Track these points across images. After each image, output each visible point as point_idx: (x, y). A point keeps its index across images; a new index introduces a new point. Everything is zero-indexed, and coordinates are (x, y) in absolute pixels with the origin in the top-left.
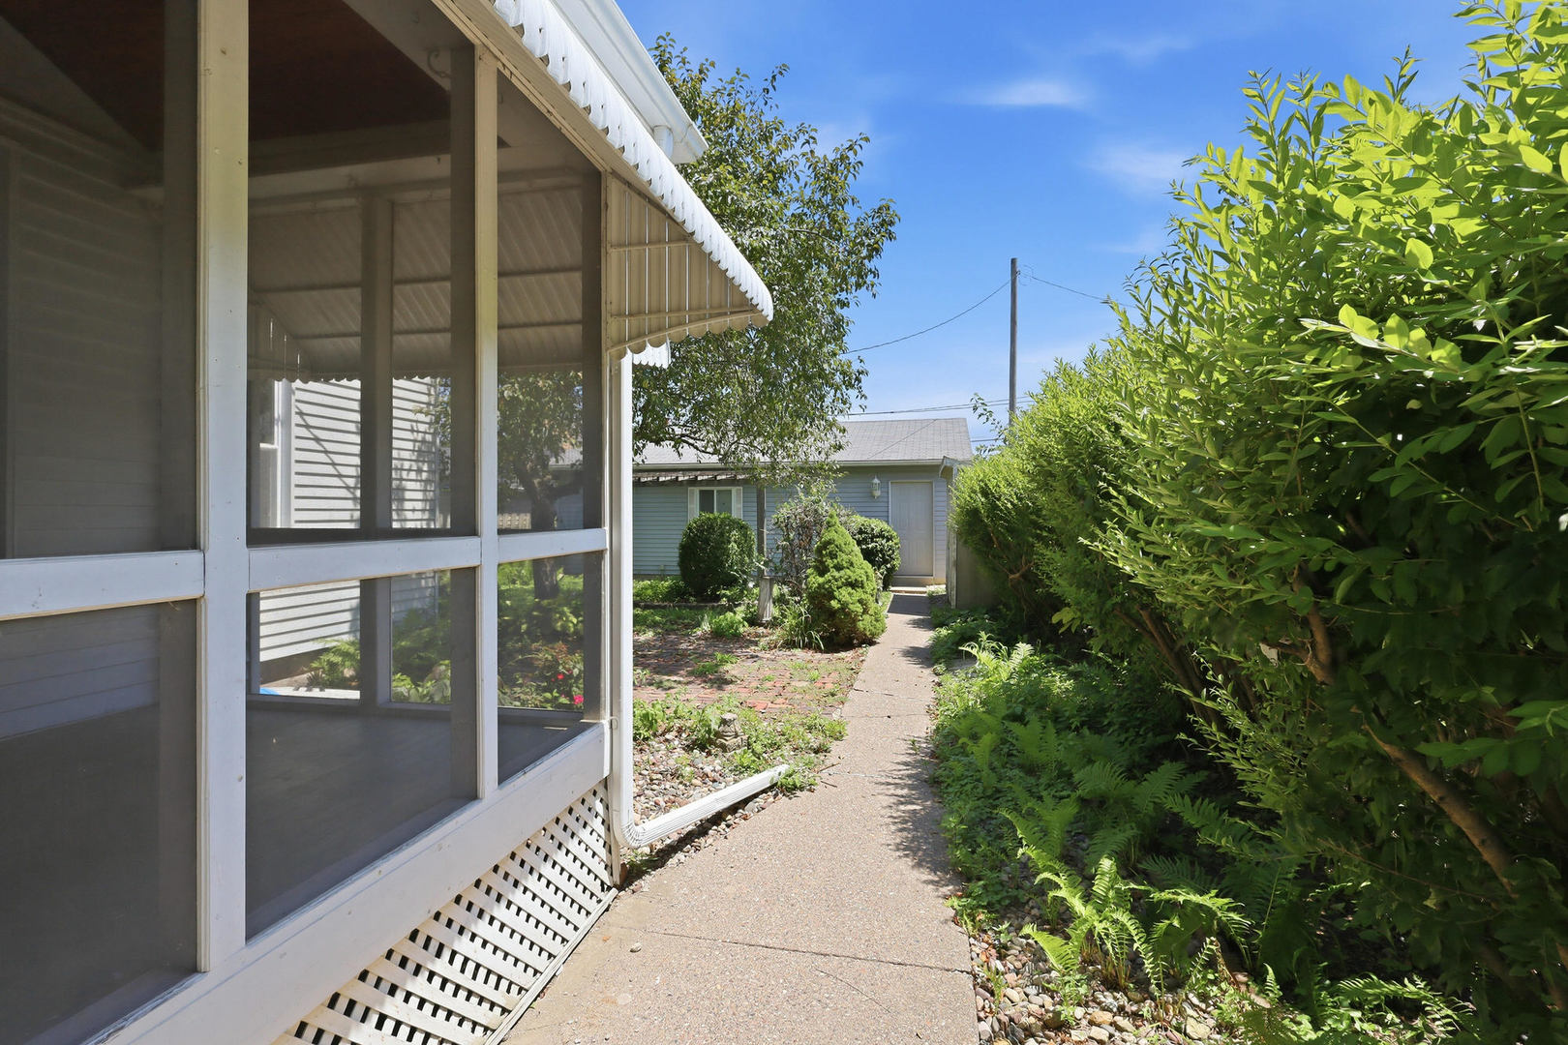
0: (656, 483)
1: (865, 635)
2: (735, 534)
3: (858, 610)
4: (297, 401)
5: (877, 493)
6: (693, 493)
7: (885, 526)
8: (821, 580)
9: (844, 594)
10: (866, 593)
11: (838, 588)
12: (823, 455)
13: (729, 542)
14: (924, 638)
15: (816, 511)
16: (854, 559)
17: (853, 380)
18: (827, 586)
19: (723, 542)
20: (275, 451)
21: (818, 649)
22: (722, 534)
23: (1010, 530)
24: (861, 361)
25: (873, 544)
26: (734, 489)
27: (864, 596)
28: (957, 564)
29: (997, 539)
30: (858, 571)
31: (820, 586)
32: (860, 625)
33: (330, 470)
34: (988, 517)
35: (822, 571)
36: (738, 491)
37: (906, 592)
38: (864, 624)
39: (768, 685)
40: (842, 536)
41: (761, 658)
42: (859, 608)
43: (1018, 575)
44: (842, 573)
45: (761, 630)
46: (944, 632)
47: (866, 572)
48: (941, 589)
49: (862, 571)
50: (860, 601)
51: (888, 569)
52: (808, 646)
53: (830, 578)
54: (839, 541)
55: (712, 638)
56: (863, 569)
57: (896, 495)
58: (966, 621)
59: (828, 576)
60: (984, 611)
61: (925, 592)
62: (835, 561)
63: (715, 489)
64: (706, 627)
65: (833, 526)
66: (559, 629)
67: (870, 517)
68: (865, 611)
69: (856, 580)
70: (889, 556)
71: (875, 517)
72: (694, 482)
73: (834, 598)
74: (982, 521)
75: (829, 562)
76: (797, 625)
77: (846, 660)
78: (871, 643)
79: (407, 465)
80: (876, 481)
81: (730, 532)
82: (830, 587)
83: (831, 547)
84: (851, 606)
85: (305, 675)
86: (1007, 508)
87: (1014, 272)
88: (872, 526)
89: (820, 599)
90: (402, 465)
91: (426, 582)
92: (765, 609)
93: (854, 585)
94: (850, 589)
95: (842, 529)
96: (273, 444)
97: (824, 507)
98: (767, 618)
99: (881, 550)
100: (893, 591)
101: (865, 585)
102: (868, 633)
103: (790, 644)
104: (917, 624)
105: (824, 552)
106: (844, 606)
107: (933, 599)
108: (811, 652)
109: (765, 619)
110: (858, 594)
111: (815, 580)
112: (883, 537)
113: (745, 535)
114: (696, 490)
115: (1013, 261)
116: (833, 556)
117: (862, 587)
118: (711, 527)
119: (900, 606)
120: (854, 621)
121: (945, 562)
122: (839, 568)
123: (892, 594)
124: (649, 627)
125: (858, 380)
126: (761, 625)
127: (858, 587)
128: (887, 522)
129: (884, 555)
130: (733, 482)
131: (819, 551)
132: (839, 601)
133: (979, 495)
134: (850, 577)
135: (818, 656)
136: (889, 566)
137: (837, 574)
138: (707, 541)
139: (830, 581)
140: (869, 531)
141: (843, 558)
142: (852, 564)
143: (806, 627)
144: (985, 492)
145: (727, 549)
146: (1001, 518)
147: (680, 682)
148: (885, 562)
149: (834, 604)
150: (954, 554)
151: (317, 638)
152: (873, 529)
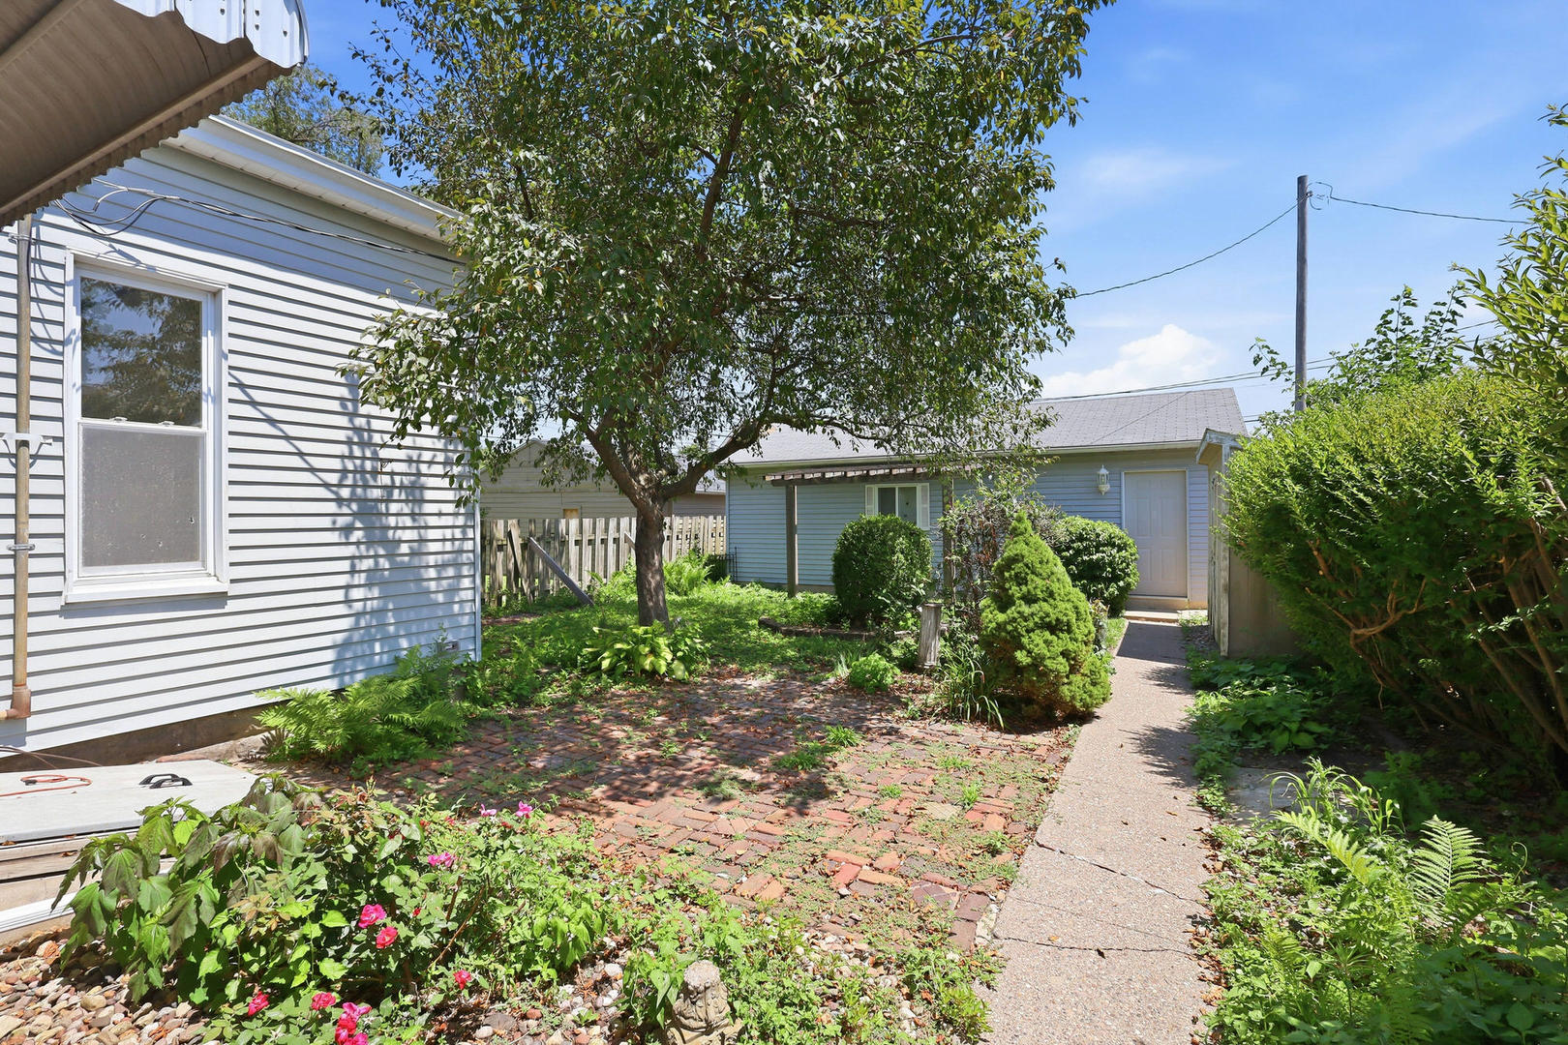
0: (823, 480)
1: (1074, 706)
2: (902, 542)
3: (1061, 668)
4: (230, 367)
5: (1106, 488)
6: (870, 490)
7: (1117, 531)
8: (1001, 617)
9: (1038, 641)
10: (1076, 640)
11: (1028, 631)
12: (1021, 434)
13: (894, 553)
14: (1176, 709)
15: (1003, 511)
16: (1055, 587)
17: (1052, 307)
18: (1009, 628)
19: (885, 553)
20: (203, 436)
21: (994, 725)
22: (884, 543)
23: (1368, 546)
24: (1060, 267)
25: (1099, 555)
26: (919, 487)
27: (1071, 646)
28: (1229, 590)
29: (1326, 561)
30: (1062, 606)
31: (1000, 627)
32: (1065, 691)
33: (296, 462)
34: (1309, 521)
35: (1004, 602)
36: (924, 489)
37: (1148, 619)
38: (1073, 690)
39: (889, 804)
40: (1036, 550)
41: (902, 737)
42: (1062, 665)
43: (1377, 629)
44: (1035, 607)
45: (917, 680)
46: (1213, 701)
47: (1076, 608)
48: (1200, 616)
49: (1069, 606)
50: (1065, 654)
51: (1119, 588)
52: (981, 718)
53: (1016, 615)
54: (1031, 558)
55: (848, 690)
56: (1071, 599)
57: (1132, 490)
58: (1249, 685)
59: (1011, 612)
60: (1283, 668)
61: (1176, 621)
62: (1024, 588)
63: (897, 486)
64: (843, 671)
65: (1022, 534)
66: (647, 667)
67: (1095, 519)
68: (1073, 670)
69: (1058, 620)
70: (1122, 570)
71: (1102, 518)
72: (866, 478)
73: (1021, 647)
74: (1295, 528)
75: (1015, 590)
76: (965, 684)
77: (1039, 751)
78: (1083, 717)
79: (427, 456)
80: (1103, 471)
81: (894, 539)
82: (1016, 629)
83: (1018, 567)
84: (1048, 662)
85: (261, 736)
86: (1361, 503)
87: (1303, 194)
88: (1098, 531)
89: (1001, 647)
90: (420, 456)
91: (461, 608)
92: (928, 648)
93: (1054, 627)
94: (1047, 634)
95: (1036, 538)
96: (200, 426)
97: (1016, 507)
98: (931, 662)
99: (1111, 564)
100: (1128, 618)
101: (1074, 628)
102: (1078, 705)
103: (953, 714)
104: (1166, 680)
105: (1007, 574)
106: (1038, 661)
107: (1188, 632)
108: (983, 729)
109: (928, 663)
110: (1061, 642)
111: (992, 617)
112: (1113, 545)
113: (917, 544)
114: (875, 488)
115: (1301, 181)
116: (1021, 580)
117: (1069, 631)
118: (870, 533)
119: (1137, 645)
120: (1055, 686)
121: (1206, 580)
122: (1030, 599)
123: (1126, 623)
124: (774, 664)
125: (1059, 305)
126: (920, 671)
127: (1062, 631)
128: (1120, 525)
129: (1114, 569)
130: (913, 476)
131: (1001, 570)
132: (1029, 652)
133: (1289, 481)
134: (1048, 615)
135: (994, 737)
136: (1121, 583)
137: (1026, 610)
138: (864, 552)
139: (1014, 620)
140: (1093, 537)
141: (1037, 584)
142: (1051, 594)
143: (978, 689)
144: (1300, 476)
145: (890, 563)
146: (1340, 522)
147: (746, 785)
148: (1116, 578)
149: (1021, 656)
150: (1225, 574)
151: (264, 689)
152: (1098, 535)
